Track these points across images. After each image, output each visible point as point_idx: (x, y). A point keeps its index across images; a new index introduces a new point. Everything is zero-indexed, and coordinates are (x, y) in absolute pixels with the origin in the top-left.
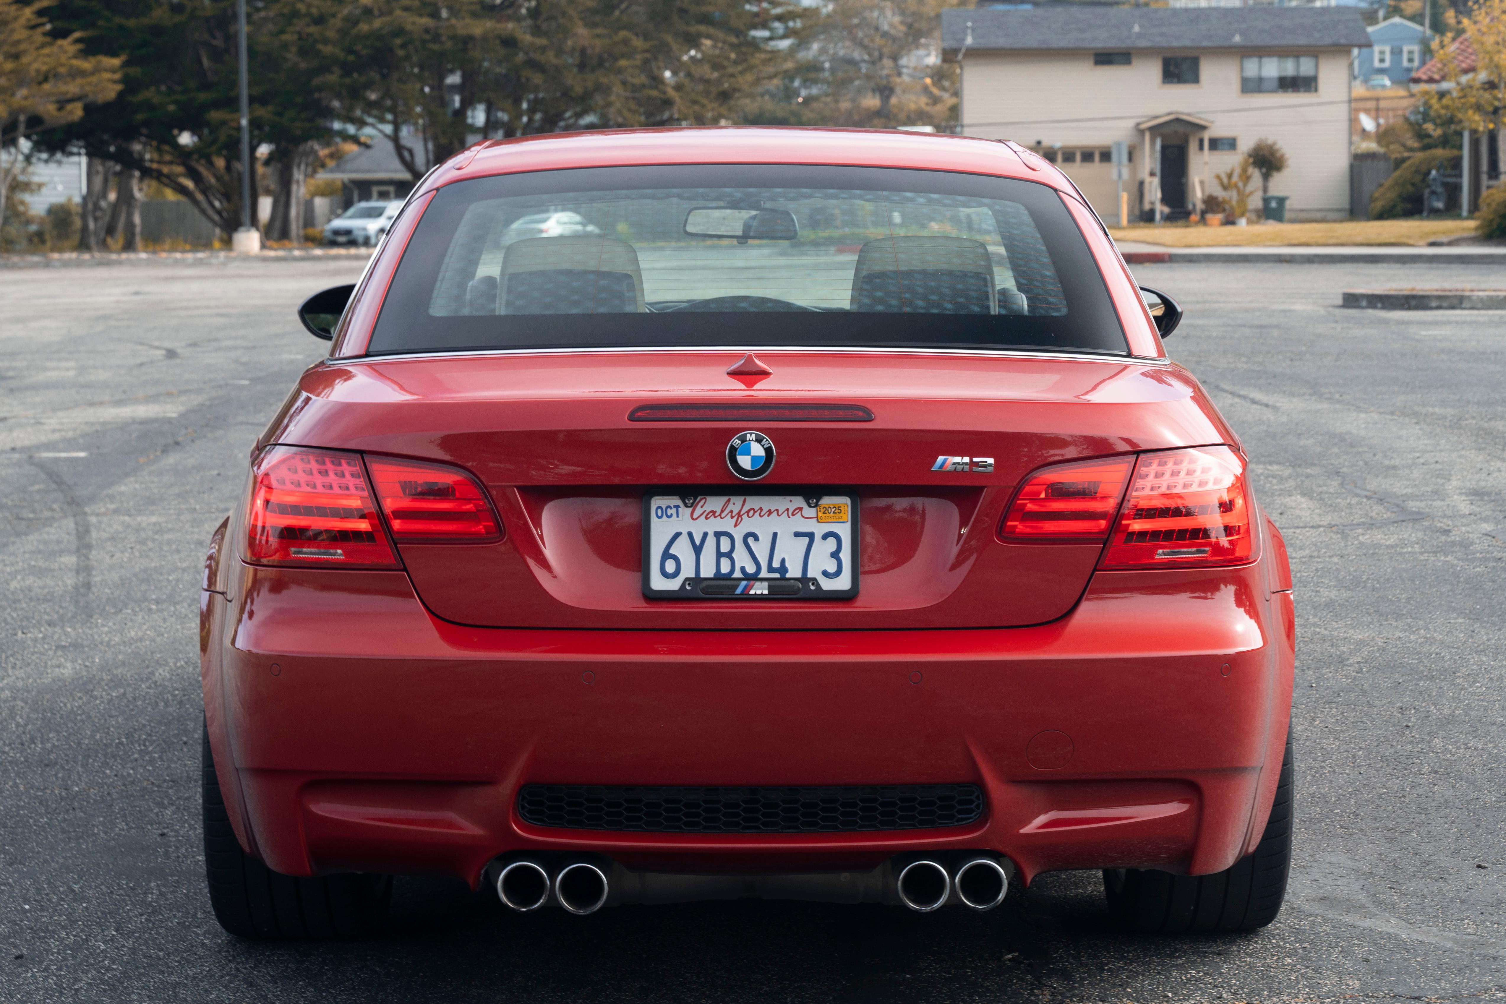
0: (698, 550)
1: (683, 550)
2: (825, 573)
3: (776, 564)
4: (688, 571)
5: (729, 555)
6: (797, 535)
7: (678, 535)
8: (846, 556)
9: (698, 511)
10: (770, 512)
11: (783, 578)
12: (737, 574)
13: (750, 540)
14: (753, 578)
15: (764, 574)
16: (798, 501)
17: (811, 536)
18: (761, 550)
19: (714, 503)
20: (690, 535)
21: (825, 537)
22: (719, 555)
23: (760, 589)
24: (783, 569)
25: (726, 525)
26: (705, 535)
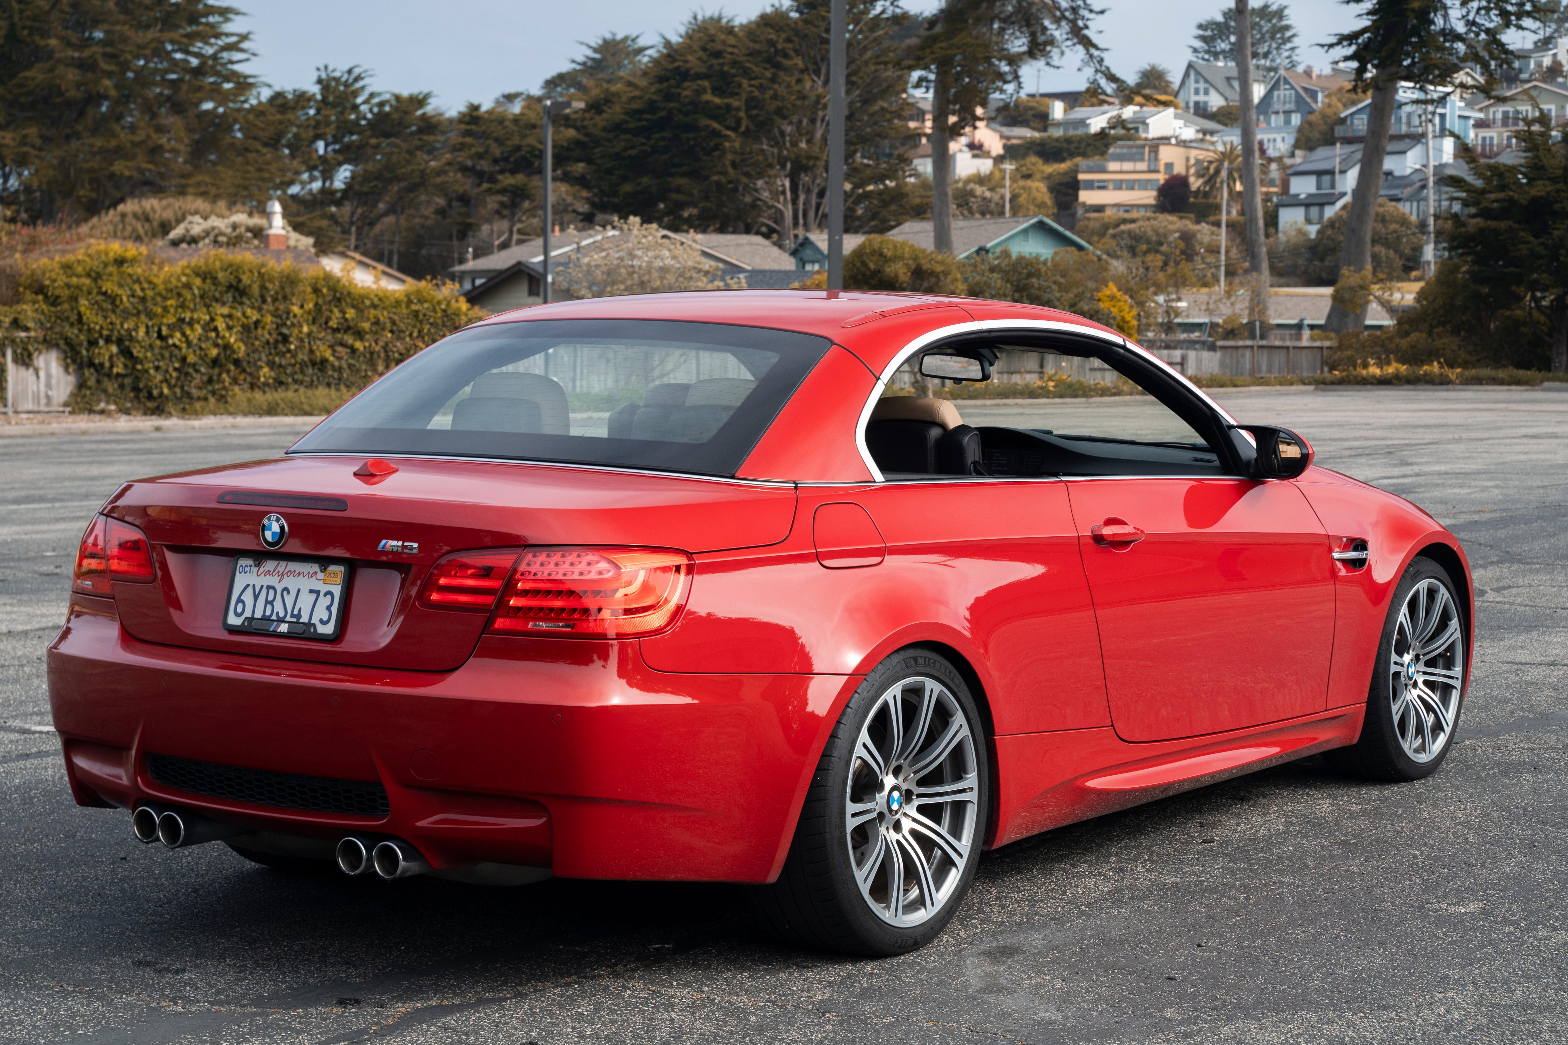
0: (256, 597)
1: (248, 597)
2: (321, 621)
3: (296, 612)
4: (248, 613)
5: (271, 603)
6: (311, 591)
7: (248, 586)
8: (334, 609)
9: (262, 570)
10: (299, 574)
11: (298, 623)
12: (274, 617)
13: (285, 593)
14: (281, 620)
15: (288, 619)
16: (315, 567)
17: (318, 592)
18: (289, 600)
19: (270, 565)
20: (254, 586)
21: (325, 595)
22: (267, 602)
23: (284, 628)
24: (299, 616)
25: (272, 581)
26: (262, 587)
